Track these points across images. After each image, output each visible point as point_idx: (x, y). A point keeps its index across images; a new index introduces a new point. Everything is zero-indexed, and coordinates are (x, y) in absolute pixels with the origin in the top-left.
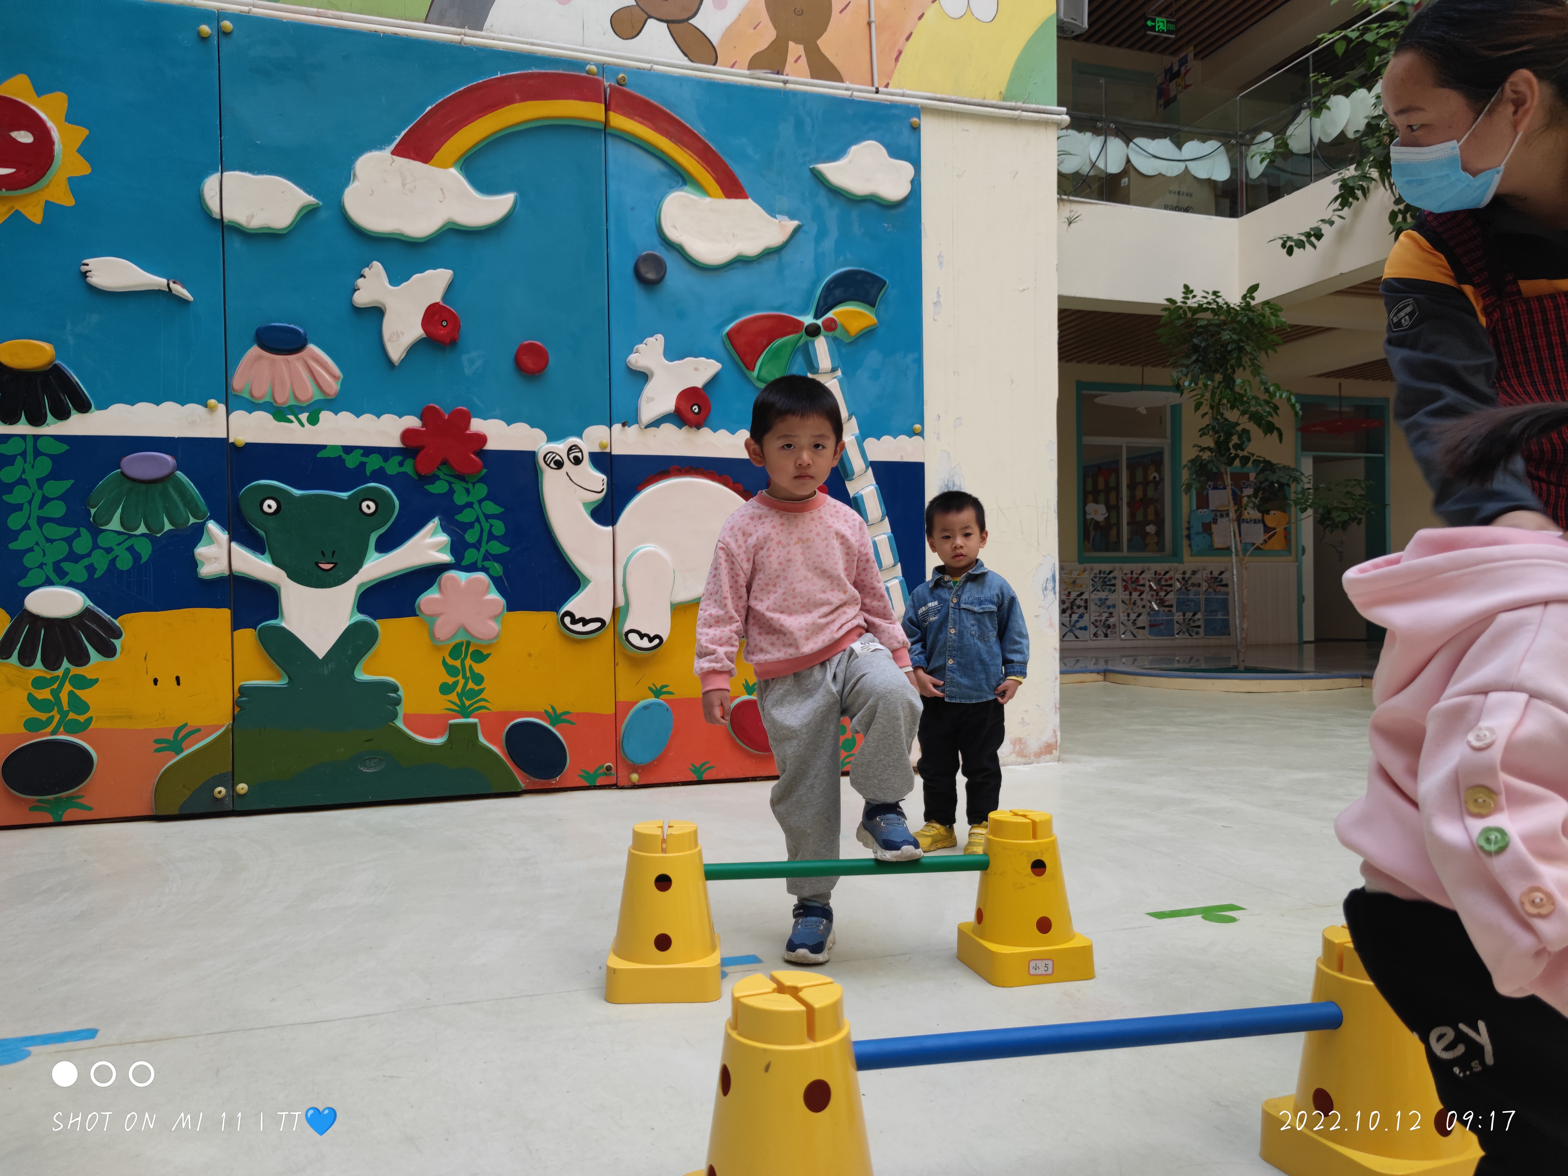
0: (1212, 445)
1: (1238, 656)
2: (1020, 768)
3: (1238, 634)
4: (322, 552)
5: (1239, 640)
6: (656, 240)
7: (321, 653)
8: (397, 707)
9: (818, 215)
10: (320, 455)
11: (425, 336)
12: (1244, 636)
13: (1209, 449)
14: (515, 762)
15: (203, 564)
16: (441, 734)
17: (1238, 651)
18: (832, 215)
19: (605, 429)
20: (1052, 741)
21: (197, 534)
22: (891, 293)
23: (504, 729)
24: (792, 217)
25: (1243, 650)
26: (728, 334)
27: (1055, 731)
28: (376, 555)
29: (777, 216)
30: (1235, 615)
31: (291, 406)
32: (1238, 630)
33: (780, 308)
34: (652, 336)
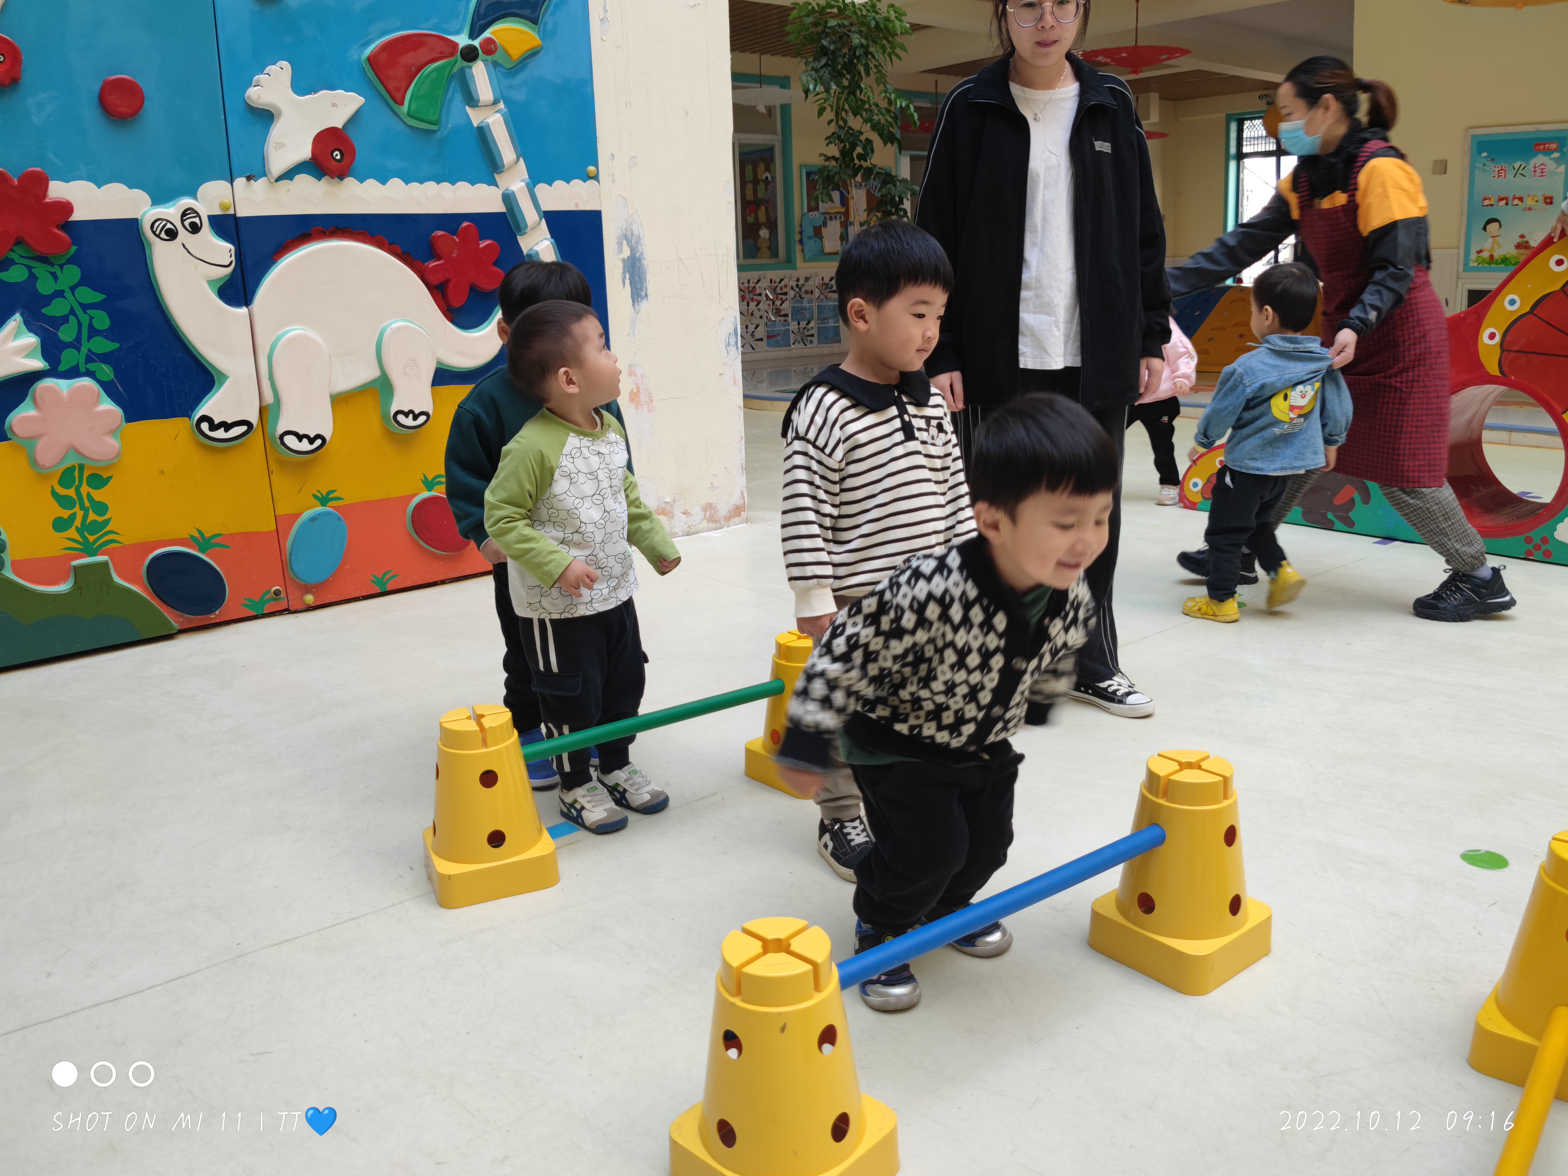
0: (837, 155)
2: (711, 533)
13: (833, 158)
14: (163, 601)
19: (225, 184)
20: (740, 502)
23: (144, 563)
26: (369, 59)
27: (742, 491)
34: (275, 63)
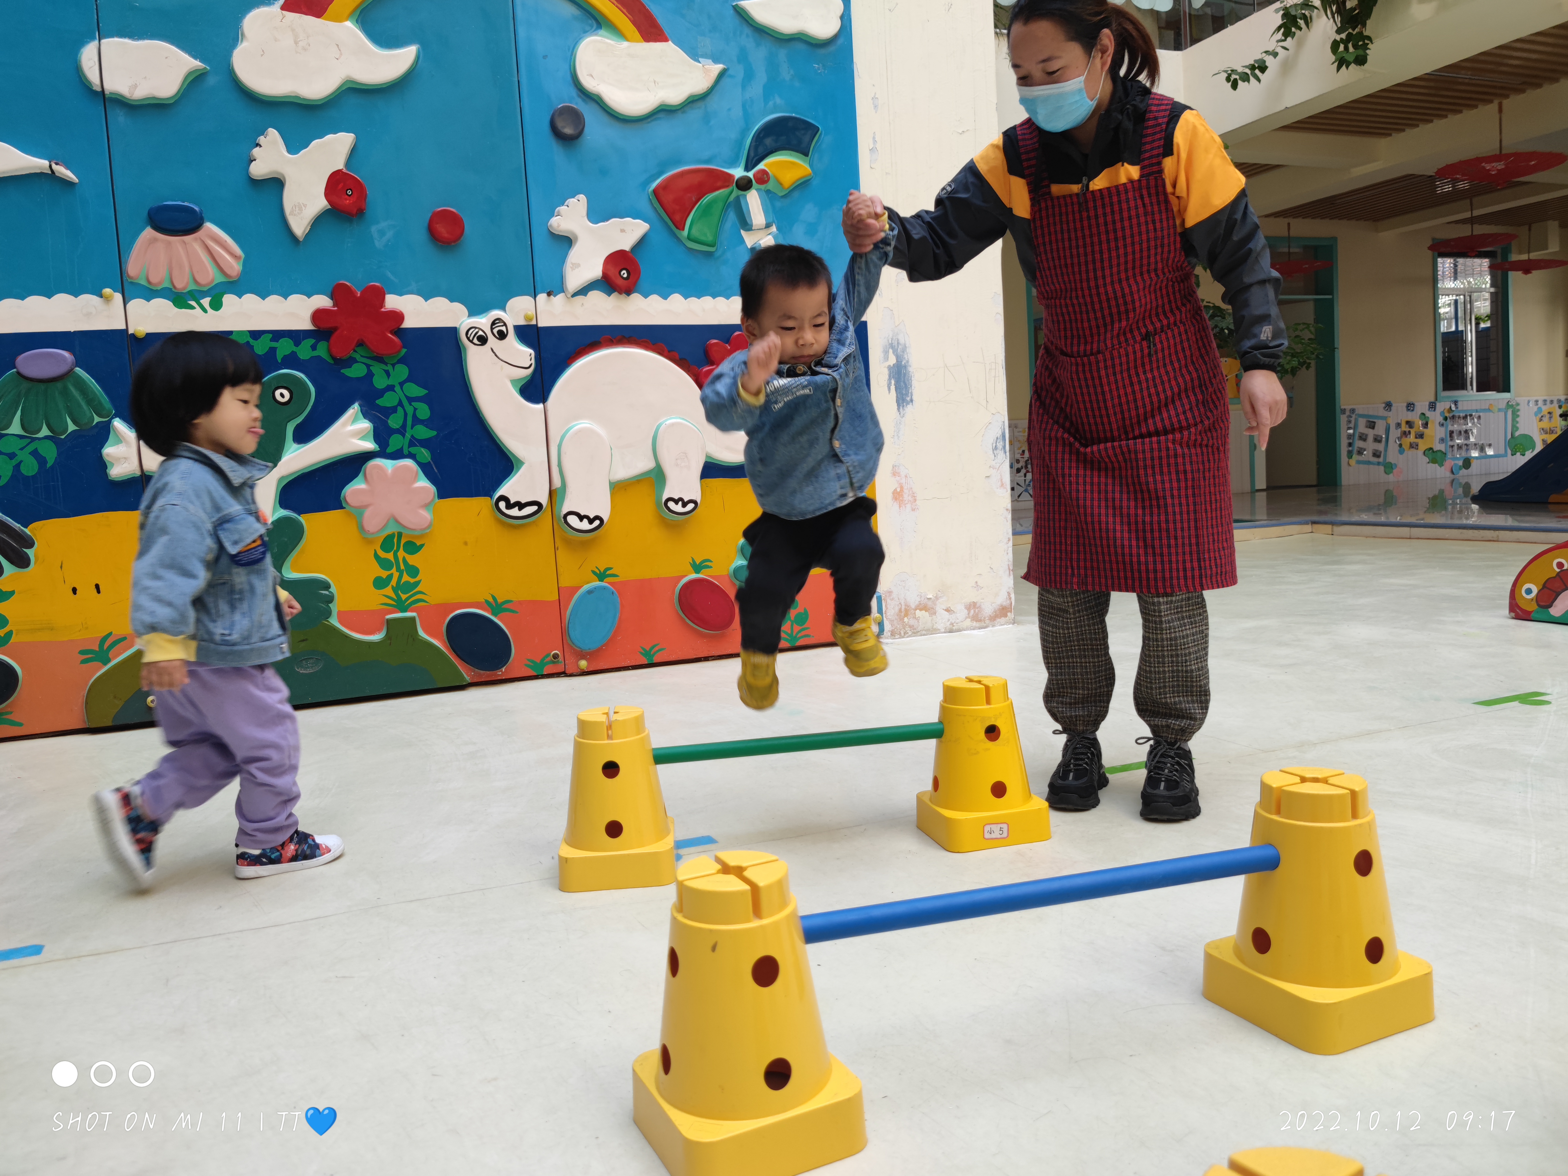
2: (976, 632)
6: (572, 91)
8: (330, 605)
9: (743, 57)
11: (329, 207)
14: (458, 655)
15: (113, 465)
16: (379, 630)
18: (759, 56)
19: (530, 299)
20: (1006, 603)
21: (103, 433)
22: (825, 140)
23: (444, 621)
24: (716, 60)
26: (655, 191)
27: (1009, 594)
28: (295, 446)
29: (700, 60)
31: (191, 291)
33: (707, 161)
34: (573, 197)
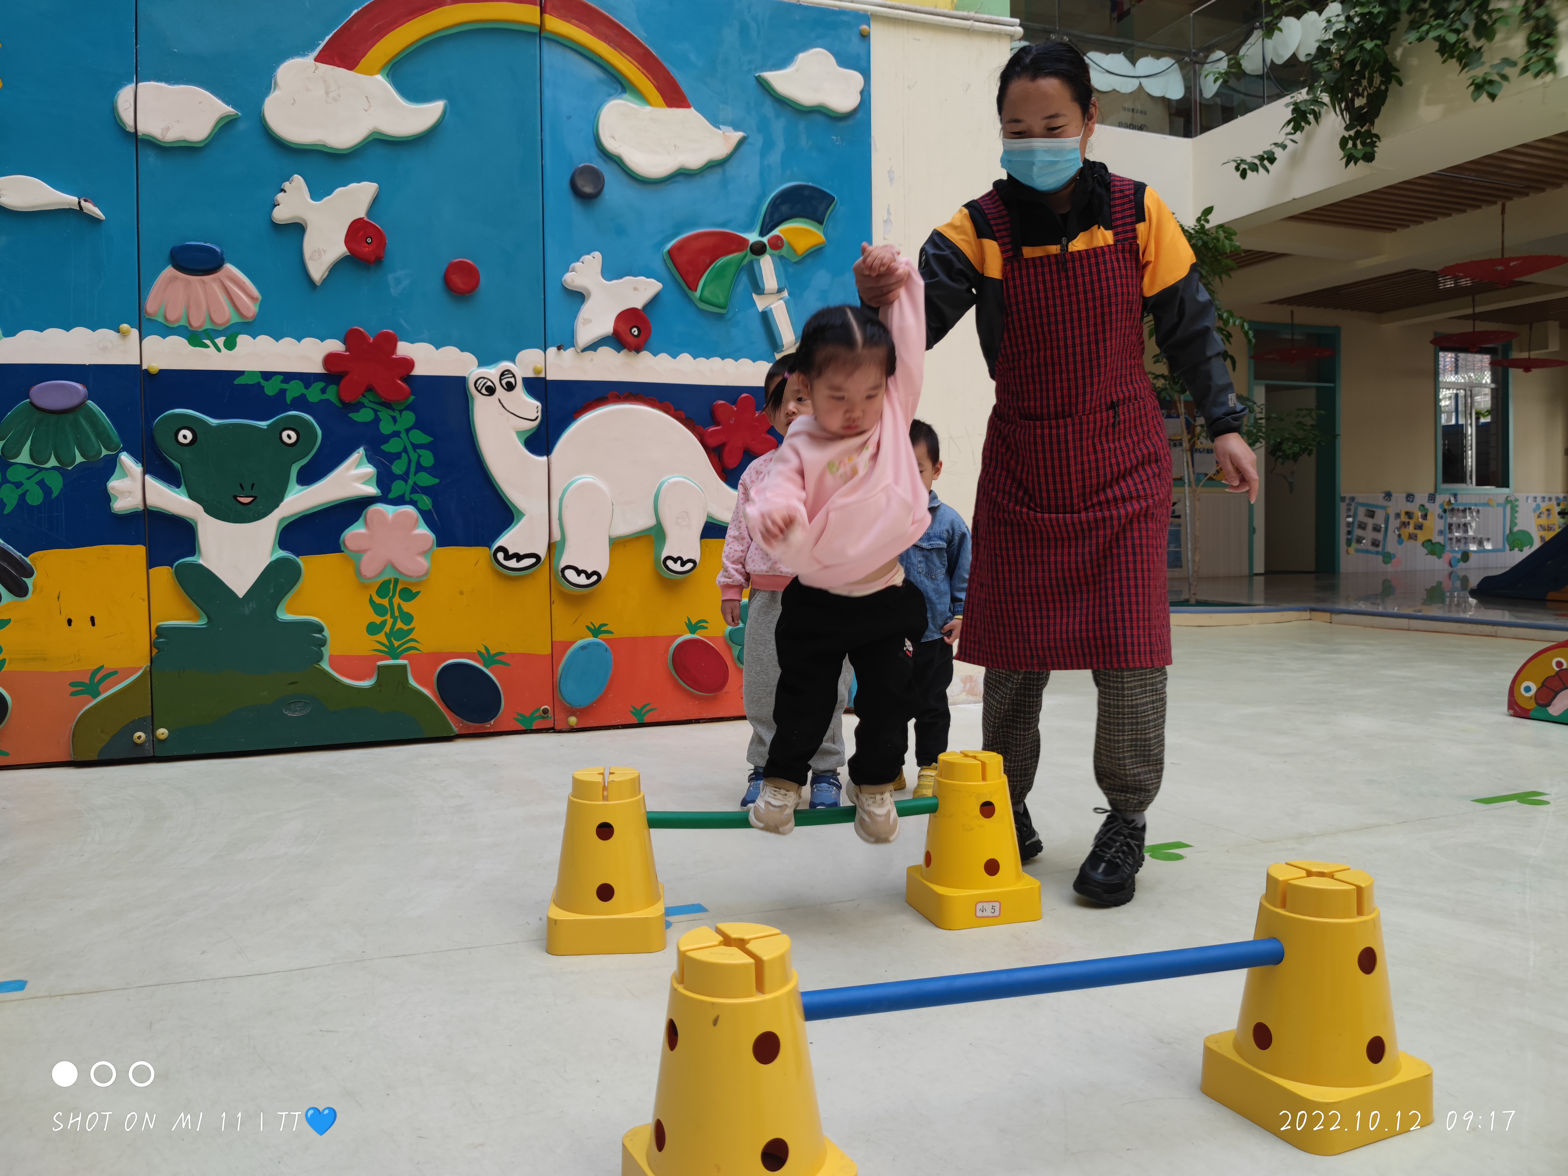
1: (1189, 589)
2: (970, 706)
3: (1190, 567)
4: (241, 485)
5: (1191, 574)
6: (594, 151)
7: (241, 592)
8: (322, 649)
9: (763, 126)
10: (238, 381)
11: (348, 254)
12: (1196, 569)
14: (447, 706)
15: (116, 498)
16: (369, 676)
17: (1190, 585)
18: (778, 126)
19: (540, 352)
21: (110, 466)
22: (840, 210)
23: (436, 670)
24: (736, 128)
25: (1195, 583)
26: (669, 252)
28: (298, 487)
29: (721, 126)
30: (1187, 548)
31: (206, 329)
32: (1190, 563)
33: (724, 225)
34: (588, 254)
